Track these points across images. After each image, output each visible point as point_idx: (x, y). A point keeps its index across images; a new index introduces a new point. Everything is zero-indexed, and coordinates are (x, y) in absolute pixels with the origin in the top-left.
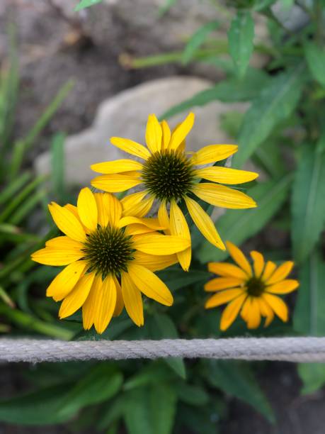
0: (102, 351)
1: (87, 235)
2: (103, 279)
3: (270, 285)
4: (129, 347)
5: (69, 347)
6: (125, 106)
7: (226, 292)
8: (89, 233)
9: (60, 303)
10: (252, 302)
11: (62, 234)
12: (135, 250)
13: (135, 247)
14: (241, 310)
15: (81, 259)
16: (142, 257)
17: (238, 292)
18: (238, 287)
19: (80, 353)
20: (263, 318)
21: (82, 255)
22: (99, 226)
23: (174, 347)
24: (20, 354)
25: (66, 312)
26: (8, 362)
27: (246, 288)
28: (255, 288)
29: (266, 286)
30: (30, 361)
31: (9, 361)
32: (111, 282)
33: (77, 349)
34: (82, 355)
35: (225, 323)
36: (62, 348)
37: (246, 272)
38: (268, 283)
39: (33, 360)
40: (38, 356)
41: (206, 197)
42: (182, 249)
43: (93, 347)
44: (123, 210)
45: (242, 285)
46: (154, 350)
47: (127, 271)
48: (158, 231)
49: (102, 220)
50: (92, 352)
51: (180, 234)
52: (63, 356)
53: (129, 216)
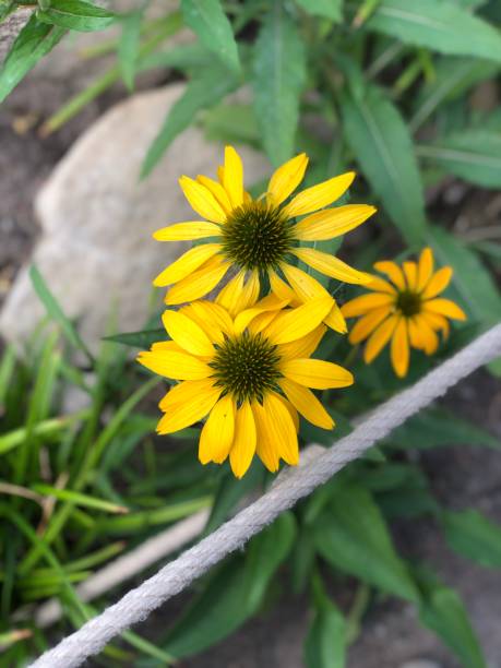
0: (303, 485)
1: (209, 365)
2: (261, 403)
3: (424, 291)
4: (327, 461)
5: (266, 504)
6: (70, 184)
7: (379, 330)
8: (211, 361)
9: (227, 461)
10: (416, 323)
11: (175, 383)
12: (276, 346)
13: (273, 343)
14: (409, 339)
15: (221, 396)
16: (289, 349)
17: (392, 322)
18: (391, 315)
19: (282, 502)
20: (439, 333)
21: (218, 391)
22: (215, 346)
23: (373, 428)
24: (221, 547)
25: (241, 467)
26: (214, 565)
27: (400, 311)
28: (408, 305)
29: (419, 295)
30: (236, 547)
31: (215, 562)
32: (272, 400)
33: (276, 500)
34: (286, 503)
35: (401, 367)
36: (259, 510)
37: (387, 293)
38: (419, 289)
39: (238, 544)
40: (241, 536)
41: (315, 235)
42: (327, 310)
43: (292, 486)
44: (227, 310)
45: (393, 310)
46: (357, 446)
47: (283, 376)
48: (284, 309)
49: (214, 337)
50: (294, 492)
51: (313, 295)
52: (267, 517)
53: (239, 312)
